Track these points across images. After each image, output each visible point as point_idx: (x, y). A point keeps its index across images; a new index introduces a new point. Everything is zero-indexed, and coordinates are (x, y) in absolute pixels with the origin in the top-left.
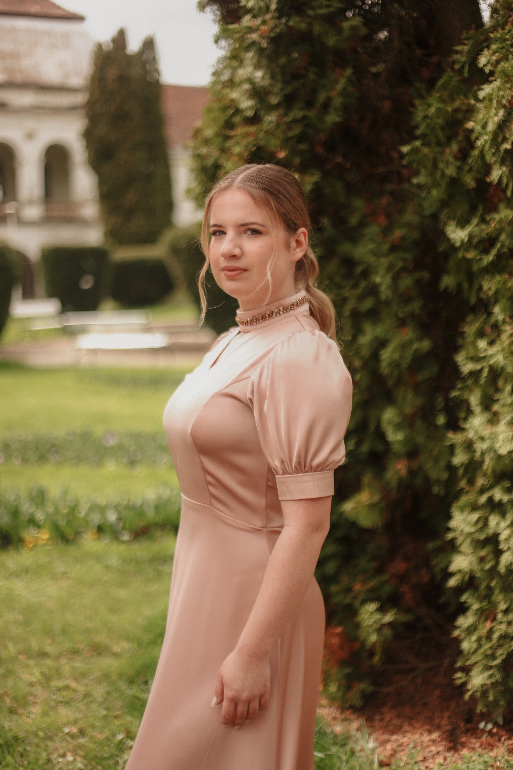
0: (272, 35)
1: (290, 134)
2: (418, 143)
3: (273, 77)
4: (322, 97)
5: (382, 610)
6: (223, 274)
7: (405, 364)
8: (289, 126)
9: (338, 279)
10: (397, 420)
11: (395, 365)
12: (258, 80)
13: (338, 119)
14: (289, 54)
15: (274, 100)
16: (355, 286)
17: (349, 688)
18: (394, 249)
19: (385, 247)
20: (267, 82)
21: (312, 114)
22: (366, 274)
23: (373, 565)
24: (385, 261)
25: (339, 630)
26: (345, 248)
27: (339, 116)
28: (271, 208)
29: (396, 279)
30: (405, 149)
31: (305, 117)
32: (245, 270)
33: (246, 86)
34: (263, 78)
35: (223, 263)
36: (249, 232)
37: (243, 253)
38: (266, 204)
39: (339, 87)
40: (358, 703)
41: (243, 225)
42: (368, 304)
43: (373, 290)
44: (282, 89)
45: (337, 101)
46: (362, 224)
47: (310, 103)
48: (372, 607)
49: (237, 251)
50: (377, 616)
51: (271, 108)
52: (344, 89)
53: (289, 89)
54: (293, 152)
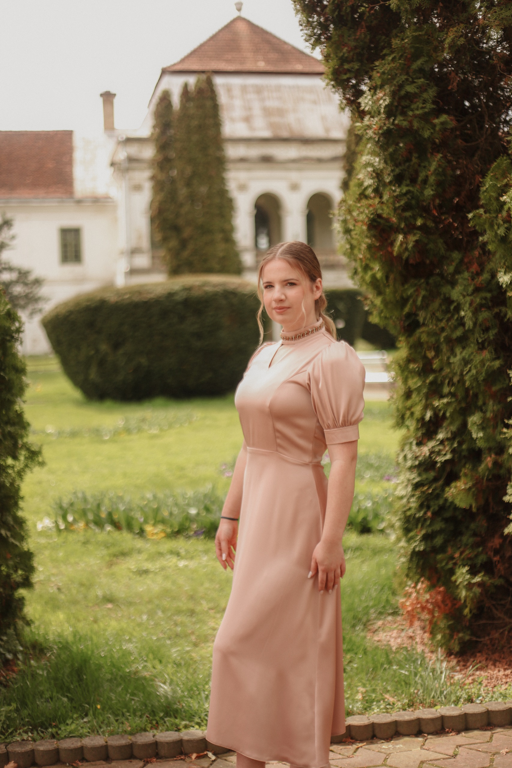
0: (380, 132)
1: (397, 205)
2: (481, 211)
3: (386, 162)
4: (422, 176)
5: (473, 572)
6: (274, 312)
7: (481, 378)
8: (397, 198)
9: (438, 314)
10: (479, 422)
11: (475, 379)
12: (376, 164)
13: (432, 193)
14: (397, 144)
15: (387, 179)
16: (449, 320)
17: (451, 636)
18: (477, 290)
19: (471, 289)
20: (382, 166)
21: (415, 189)
22: (458, 309)
23: (471, 540)
24: (468, 299)
25: (442, 589)
26: (446, 289)
27: (432, 190)
28: (300, 269)
29: (476, 312)
30: (470, 216)
31: (408, 192)
32: (289, 308)
33: (370, 169)
34: (379, 162)
35: (274, 305)
36: (289, 285)
37: (286, 297)
38: (299, 267)
39: (432, 168)
40: (457, 648)
41: (285, 281)
42: (459, 333)
43: (461, 323)
44: (392, 171)
45: (432, 179)
46: (457, 271)
47: (413, 181)
48: (465, 569)
49: (283, 297)
50: (468, 576)
51: (385, 185)
52: (435, 170)
53: (397, 171)
54: (401, 218)
